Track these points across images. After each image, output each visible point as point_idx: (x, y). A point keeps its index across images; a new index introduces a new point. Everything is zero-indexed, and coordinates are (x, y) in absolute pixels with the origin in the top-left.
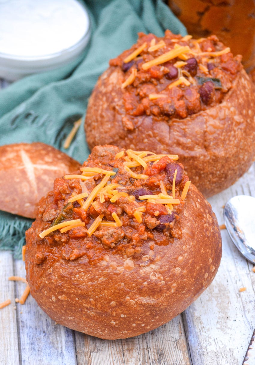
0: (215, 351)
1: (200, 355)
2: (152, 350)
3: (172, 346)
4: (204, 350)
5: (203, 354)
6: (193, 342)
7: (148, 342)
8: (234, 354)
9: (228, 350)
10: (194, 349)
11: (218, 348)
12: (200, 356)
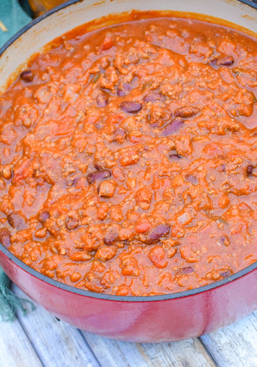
0: (228, 341)
1: (217, 351)
2: (178, 364)
3: (192, 352)
4: (219, 345)
5: (221, 350)
6: (206, 340)
7: (170, 356)
8: (244, 339)
9: (238, 336)
10: (210, 347)
11: (229, 338)
12: (219, 352)
